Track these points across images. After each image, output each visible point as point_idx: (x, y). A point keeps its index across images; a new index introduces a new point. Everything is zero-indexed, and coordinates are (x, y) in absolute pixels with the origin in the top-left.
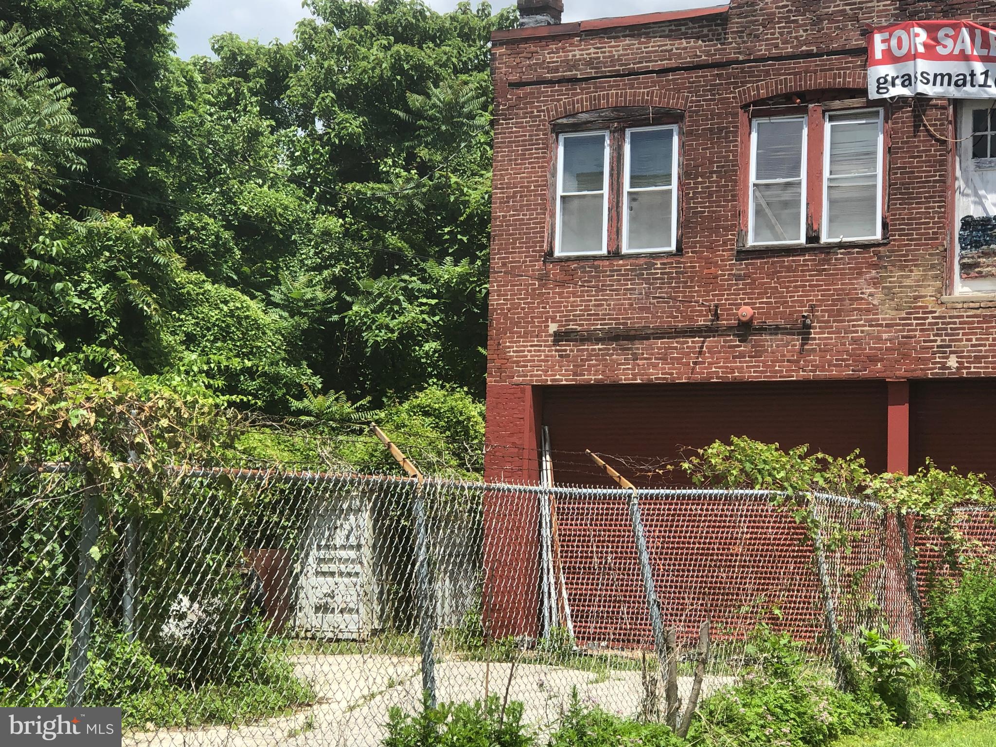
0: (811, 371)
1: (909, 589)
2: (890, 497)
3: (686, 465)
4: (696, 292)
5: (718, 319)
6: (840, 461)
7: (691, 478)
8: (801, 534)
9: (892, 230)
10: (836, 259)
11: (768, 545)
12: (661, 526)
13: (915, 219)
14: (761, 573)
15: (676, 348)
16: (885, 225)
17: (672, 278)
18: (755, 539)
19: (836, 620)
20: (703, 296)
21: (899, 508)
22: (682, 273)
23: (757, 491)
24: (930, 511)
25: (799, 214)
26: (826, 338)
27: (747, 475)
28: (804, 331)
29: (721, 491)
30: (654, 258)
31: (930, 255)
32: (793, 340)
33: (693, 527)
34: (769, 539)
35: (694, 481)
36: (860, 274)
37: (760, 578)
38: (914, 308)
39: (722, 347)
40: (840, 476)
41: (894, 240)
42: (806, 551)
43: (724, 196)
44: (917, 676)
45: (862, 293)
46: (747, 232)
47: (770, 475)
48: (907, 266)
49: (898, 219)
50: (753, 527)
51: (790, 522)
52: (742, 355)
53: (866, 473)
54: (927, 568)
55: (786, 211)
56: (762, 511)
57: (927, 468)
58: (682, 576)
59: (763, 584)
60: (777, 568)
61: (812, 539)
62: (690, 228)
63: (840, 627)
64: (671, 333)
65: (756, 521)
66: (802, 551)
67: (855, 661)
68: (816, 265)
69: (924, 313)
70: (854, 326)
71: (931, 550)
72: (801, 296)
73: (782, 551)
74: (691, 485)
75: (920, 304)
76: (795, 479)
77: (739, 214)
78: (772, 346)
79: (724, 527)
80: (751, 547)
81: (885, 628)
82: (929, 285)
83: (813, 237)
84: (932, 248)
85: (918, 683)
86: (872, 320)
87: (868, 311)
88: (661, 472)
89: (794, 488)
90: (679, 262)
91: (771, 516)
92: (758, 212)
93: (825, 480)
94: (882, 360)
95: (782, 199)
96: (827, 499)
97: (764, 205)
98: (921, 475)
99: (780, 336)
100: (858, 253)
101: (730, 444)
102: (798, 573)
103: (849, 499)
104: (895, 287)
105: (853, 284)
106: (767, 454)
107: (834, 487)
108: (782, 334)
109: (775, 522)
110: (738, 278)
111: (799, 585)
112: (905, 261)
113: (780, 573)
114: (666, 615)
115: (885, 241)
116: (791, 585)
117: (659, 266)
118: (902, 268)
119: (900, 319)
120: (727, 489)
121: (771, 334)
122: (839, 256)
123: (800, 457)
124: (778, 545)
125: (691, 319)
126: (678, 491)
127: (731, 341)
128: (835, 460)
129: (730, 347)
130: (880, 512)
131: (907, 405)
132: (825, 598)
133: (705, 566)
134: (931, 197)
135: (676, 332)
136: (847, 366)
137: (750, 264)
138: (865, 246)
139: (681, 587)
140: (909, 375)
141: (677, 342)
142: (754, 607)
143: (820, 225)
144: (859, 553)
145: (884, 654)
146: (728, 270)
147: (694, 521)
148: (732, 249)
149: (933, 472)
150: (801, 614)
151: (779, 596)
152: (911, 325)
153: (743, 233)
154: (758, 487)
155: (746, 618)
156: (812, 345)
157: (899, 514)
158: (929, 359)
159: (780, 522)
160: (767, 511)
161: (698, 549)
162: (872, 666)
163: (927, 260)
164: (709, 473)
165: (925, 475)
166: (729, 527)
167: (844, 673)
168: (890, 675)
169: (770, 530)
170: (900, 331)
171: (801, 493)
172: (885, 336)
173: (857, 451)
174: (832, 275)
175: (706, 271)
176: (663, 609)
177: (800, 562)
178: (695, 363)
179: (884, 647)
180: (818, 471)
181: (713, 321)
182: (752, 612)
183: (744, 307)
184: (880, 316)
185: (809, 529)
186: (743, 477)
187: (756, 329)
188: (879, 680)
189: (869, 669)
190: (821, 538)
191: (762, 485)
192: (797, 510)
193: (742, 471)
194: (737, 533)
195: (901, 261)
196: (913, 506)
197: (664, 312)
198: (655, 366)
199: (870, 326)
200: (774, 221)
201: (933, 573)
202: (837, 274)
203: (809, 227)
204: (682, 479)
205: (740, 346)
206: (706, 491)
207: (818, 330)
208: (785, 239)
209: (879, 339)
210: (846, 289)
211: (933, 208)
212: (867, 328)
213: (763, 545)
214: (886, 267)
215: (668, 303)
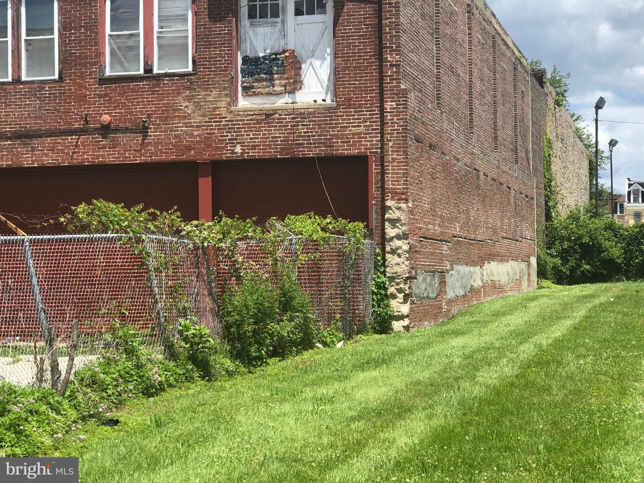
0: (149, 156)
1: (210, 294)
2: (197, 236)
3: (62, 219)
4: (72, 106)
5: (87, 124)
6: (165, 213)
7: (66, 227)
8: (139, 262)
9: (199, 65)
10: (163, 84)
11: (117, 269)
12: (45, 260)
13: (213, 58)
14: (113, 288)
15: (60, 143)
16: (194, 62)
17: (57, 97)
18: (109, 266)
19: (163, 316)
20: (77, 109)
21: (203, 243)
22: (63, 93)
23: (110, 235)
24: (223, 245)
25: (139, 54)
26: (158, 135)
27: (103, 224)
28: (144, 130)
29: (85, 236)
30: (44, 84)
31: (223, 81)
32: (137, 137)
33: (67, 259)
34: (118, 266)
35: (68, 229)
36: (179, 94)
37: (112, 291)
38: (213, 114)
39: (91, 142)
40: (164, 224)
41: (200, 71)
42: (142, 273)
43: (89, 43)
44: (215, 348)
45: (181, 106)
46: (105, 66)
47: (118, 224)
48: (208, 88)
49: (202, 58)
50: (107, 259)
51: (132, 255)
52: (104, 147)
53: (181, 221)
54: (221, 280)
55: (131, 53)
56: (113, 248)
57: (221, 217)
58: (60, 292)
59: (115, 295)
60: (123, 284)
61: (147, 265)
62: (68, 63)
63: (165, 320)
64: (57, 133)
65: (109, 254)
66: (139, 273)
67: (176, 341)
68: (150, 88)
69: (220, 118)
70: (176, 127)
71: (224, 269)
72: (141, 108)
73: (126, 273)
74: (66, 232)
75: (217, 112)
76: (134, 226)
77: (100, 54)
78: (123, 141)
79: (87, 259)
80: (106, 272)
81: (195, 319)
82: (223, 101)
83: (148, 69)
84: (224, 76)
85: (216, 352)
86: (187, 123)
87: (185, 117)
88: (46, 224)
89: (134, 232)
90: (60, 86)
91: (119, 251)
92: (113, 53)
93: (155, 226)
94: (194, 149)
95: (128, 44)
96: (156, 239)
97: (116, 48)
98: (216, 221)
99: (128, 134)
100: (177, 80)
101: (92, 204)
102: (137, 287)
103: (170, 238)
104: (201, 102)
105: (175, 100)
106: (116, 211)
107: (160, 231)
108: (129, 133)
109: (121, 255)
110: (100, 96)
111: (138, 295)
112: (207, 85)
113: (126, 288)
114: (50, 318)
115: (195, 72)
116: (133, 294)
117: (47, 89)
118: (206, 90)
119: (205, 122)
120: (89, 234)
121: (122, 133)
122: (166, 82)
123: (138, 212)
124: (124, 269)
125: (70, 124)
126: (56, 236)
127: (96, 138)
128: (161, 214)
129: (96, 141)
130: (191, 246)
131: (210, 177)
132: (156, 302)
133: (76, 285)
134: (223, 44)
135: (60, 132)
136: (172, 153)
137: (108, 87)
138: (182, 76)
139: (60, 299)
140: (211, 158)
141: (61, 139)
142: (109, 310)
143: (152, 62)
144: (177, 272)
145: (194, 335)
146: (93, 91)
147: (67, 256)
148: (96, 78)
149: (224, 219)
150: (140, 313)
151: (125, 302)
152: (212, 126)
153: (103, 67)
154: (110, 232)
155: (104, 317)
156: (149, 139)
157: (203, 246)
158: (223, 148)
159: (125, 255)
160: (116, 248)
161: (71, 274)
162: (186, 344)
163: (221, 84)
164: (78, 224)
165: (219, 222)
166: (91, 259)
167: (168, 349)
168: (198, 349)
169: (118, 260)
170: (205, 130)
171: (138, 235)
172: (195, 133)
173: (176, 207)
174: (160, 94)
175: (78, 92)
176: (47, 314)
177: (139, 280)
178: (73, 153)
179: (194, 331)
180: (150, 220)
181: (84, 125)
182: (108, 313)
183: (104, 116)
184: (192, 121)
185: (144, 258)
186: (100, 226)
187: (113, 130)
188: (191, 352)
189: (185, 345)
190: (152, 263)
191: (113, 231)
192: (136, 247)
193: (100, 222)
194: (97, 263)
195: (205, 85)
196: (211, 241)
197: (52, 120)
198: (46, 155)
199: (186, 127)
200: (122, 59)
201: (225, 284)
202: (164, 94)
203: (146, 63)
204: (60, 229)
205: (103, 141)
206: (75, 236)
207: (153, 130)
208: (130, 71)
209: (192, 135)
210: (170, 103)
211: (224, 51)
212: (184, 128)
213: (114, 270)
214: (195, 89)
215: (54, 113)
